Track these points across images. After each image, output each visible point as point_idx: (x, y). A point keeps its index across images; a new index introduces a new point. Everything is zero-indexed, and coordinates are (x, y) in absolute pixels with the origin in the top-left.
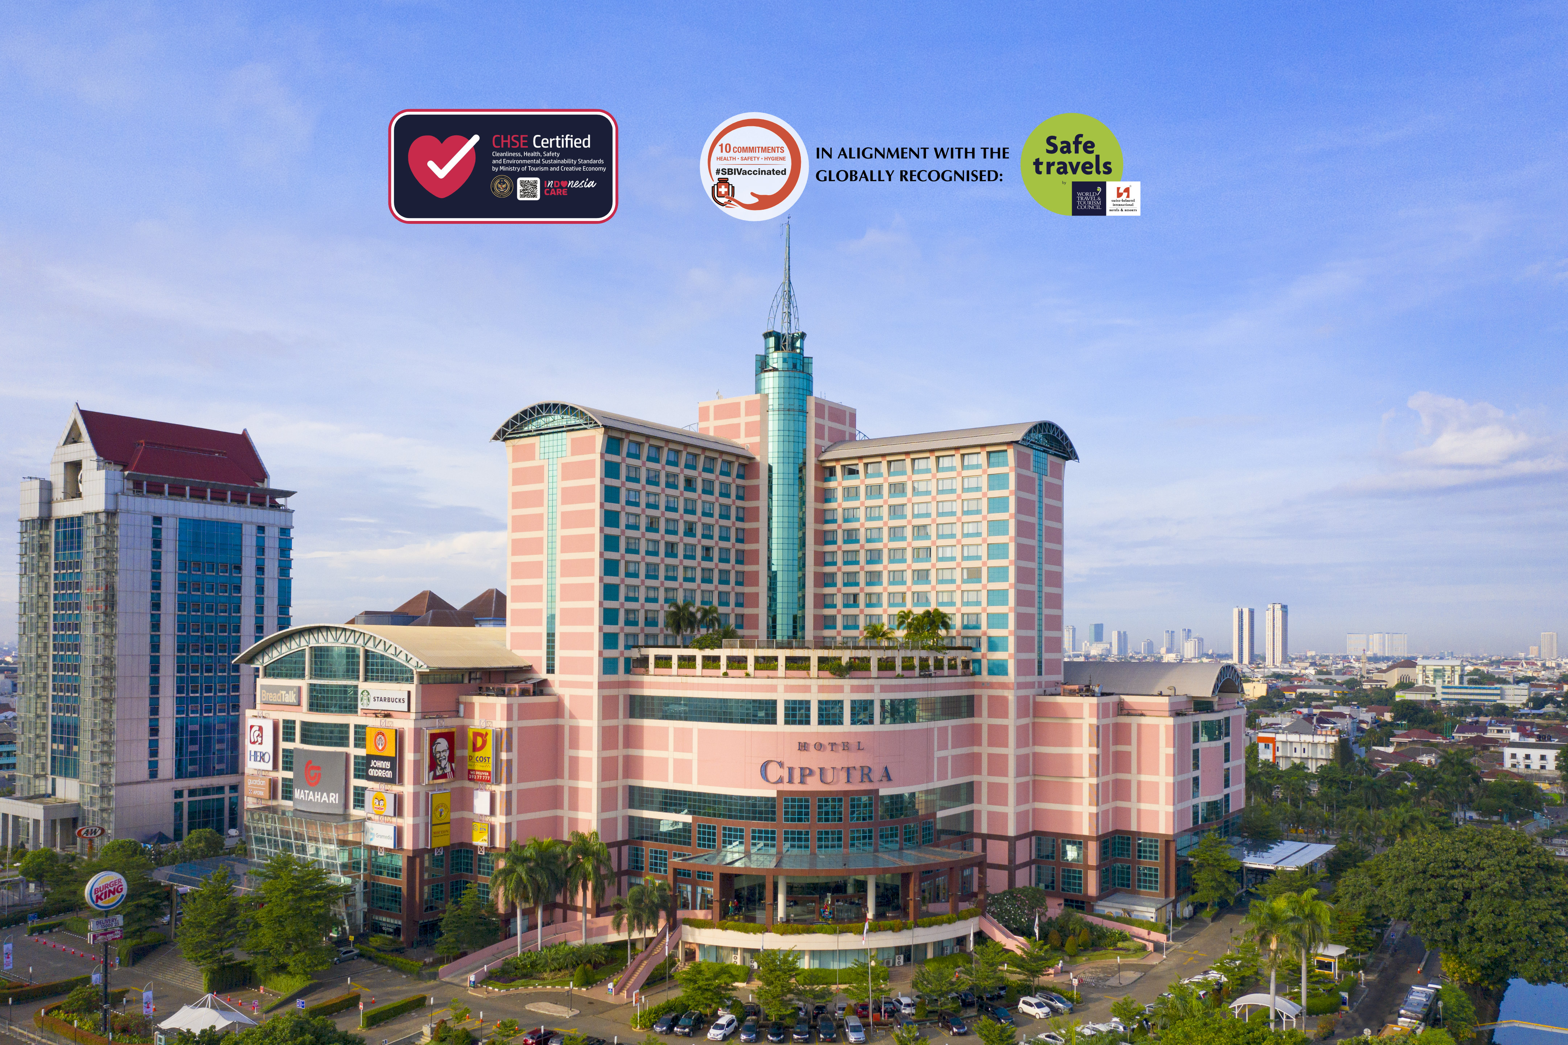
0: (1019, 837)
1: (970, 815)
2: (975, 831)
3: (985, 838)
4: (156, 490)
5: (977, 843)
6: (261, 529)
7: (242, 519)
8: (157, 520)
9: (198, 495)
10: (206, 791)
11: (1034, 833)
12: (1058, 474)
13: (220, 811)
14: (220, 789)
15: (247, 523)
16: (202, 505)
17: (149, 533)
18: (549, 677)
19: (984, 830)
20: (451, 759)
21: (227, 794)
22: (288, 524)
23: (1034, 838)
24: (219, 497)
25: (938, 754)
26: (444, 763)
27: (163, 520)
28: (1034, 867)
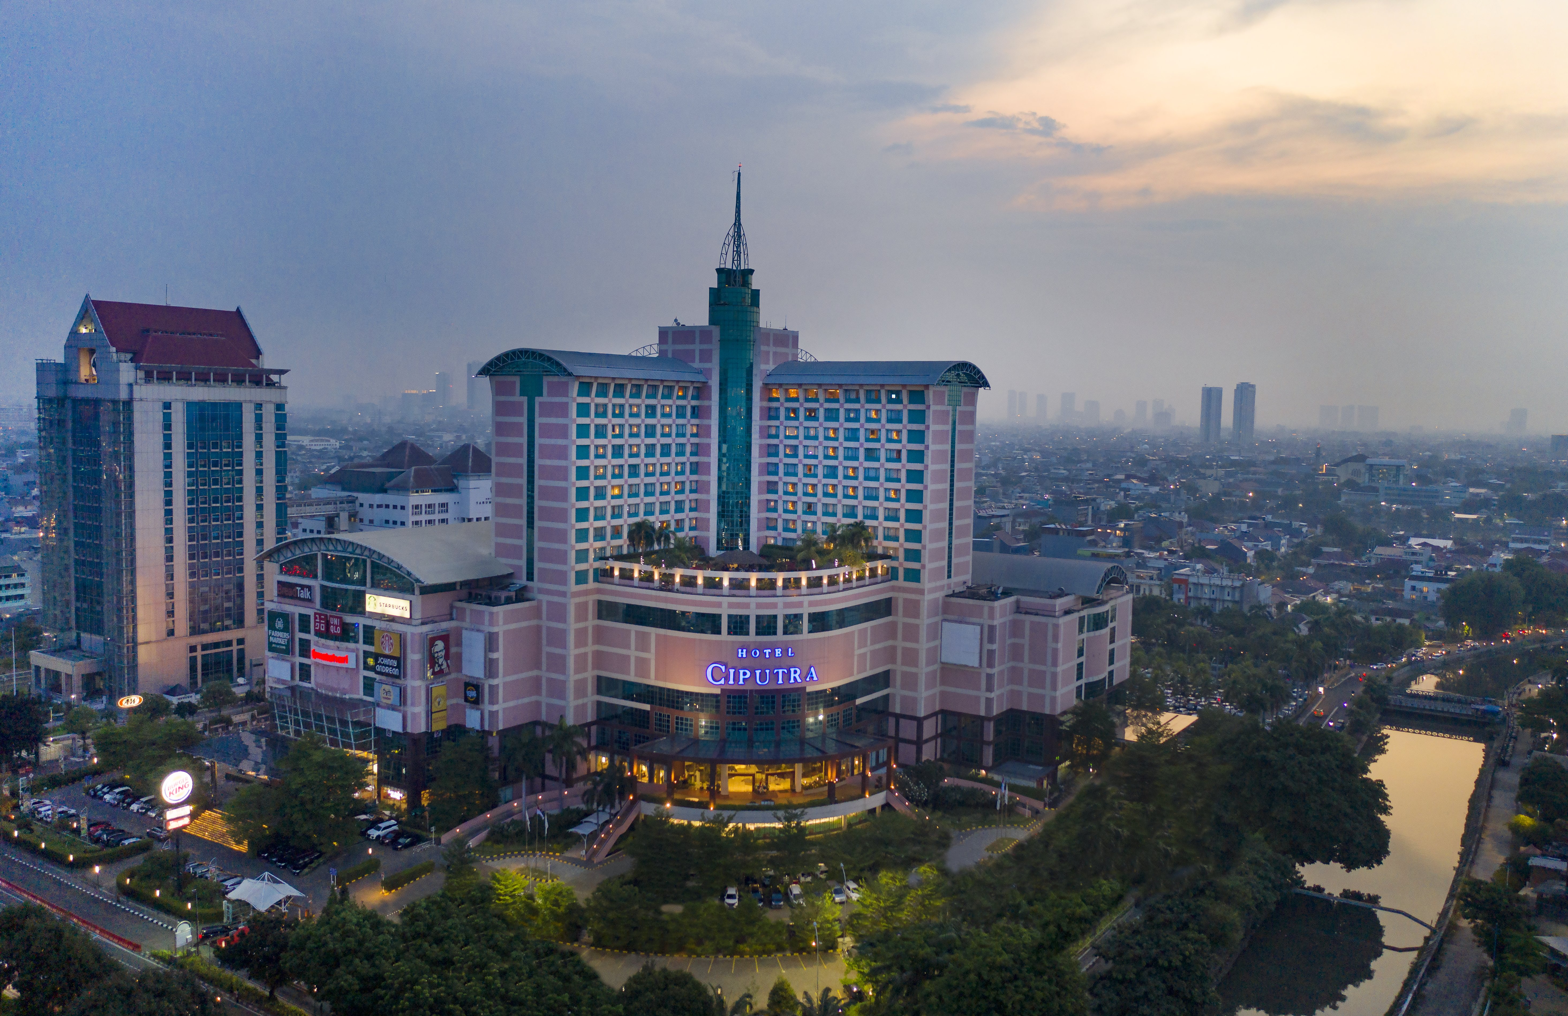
0: (927, 717)
1: (886, 698)
2: (891, 710)
3: (898, 717)
4: (165, 377)
5: (892, 721)
6: (259, 406)
7: (242, 399)
8: (167, 406)
9: (203, 379)
10: (216, 645)
11: (942, 712)
12: (972, 401)
13: (230, 663)
14: (229, 643)
15: (246, 401)
16: (206, 389)
17: (160, 417)
18: (530, 584)
19: (898, 710)
20: (447, 657)
21: (235, 648)
22: (283, 401)
23: (940, 716)
24: (221, 379)
25: (857, 652)
26: (440, 661)
27: (173, 405)
28: (939, 740)
